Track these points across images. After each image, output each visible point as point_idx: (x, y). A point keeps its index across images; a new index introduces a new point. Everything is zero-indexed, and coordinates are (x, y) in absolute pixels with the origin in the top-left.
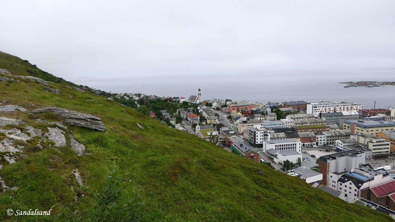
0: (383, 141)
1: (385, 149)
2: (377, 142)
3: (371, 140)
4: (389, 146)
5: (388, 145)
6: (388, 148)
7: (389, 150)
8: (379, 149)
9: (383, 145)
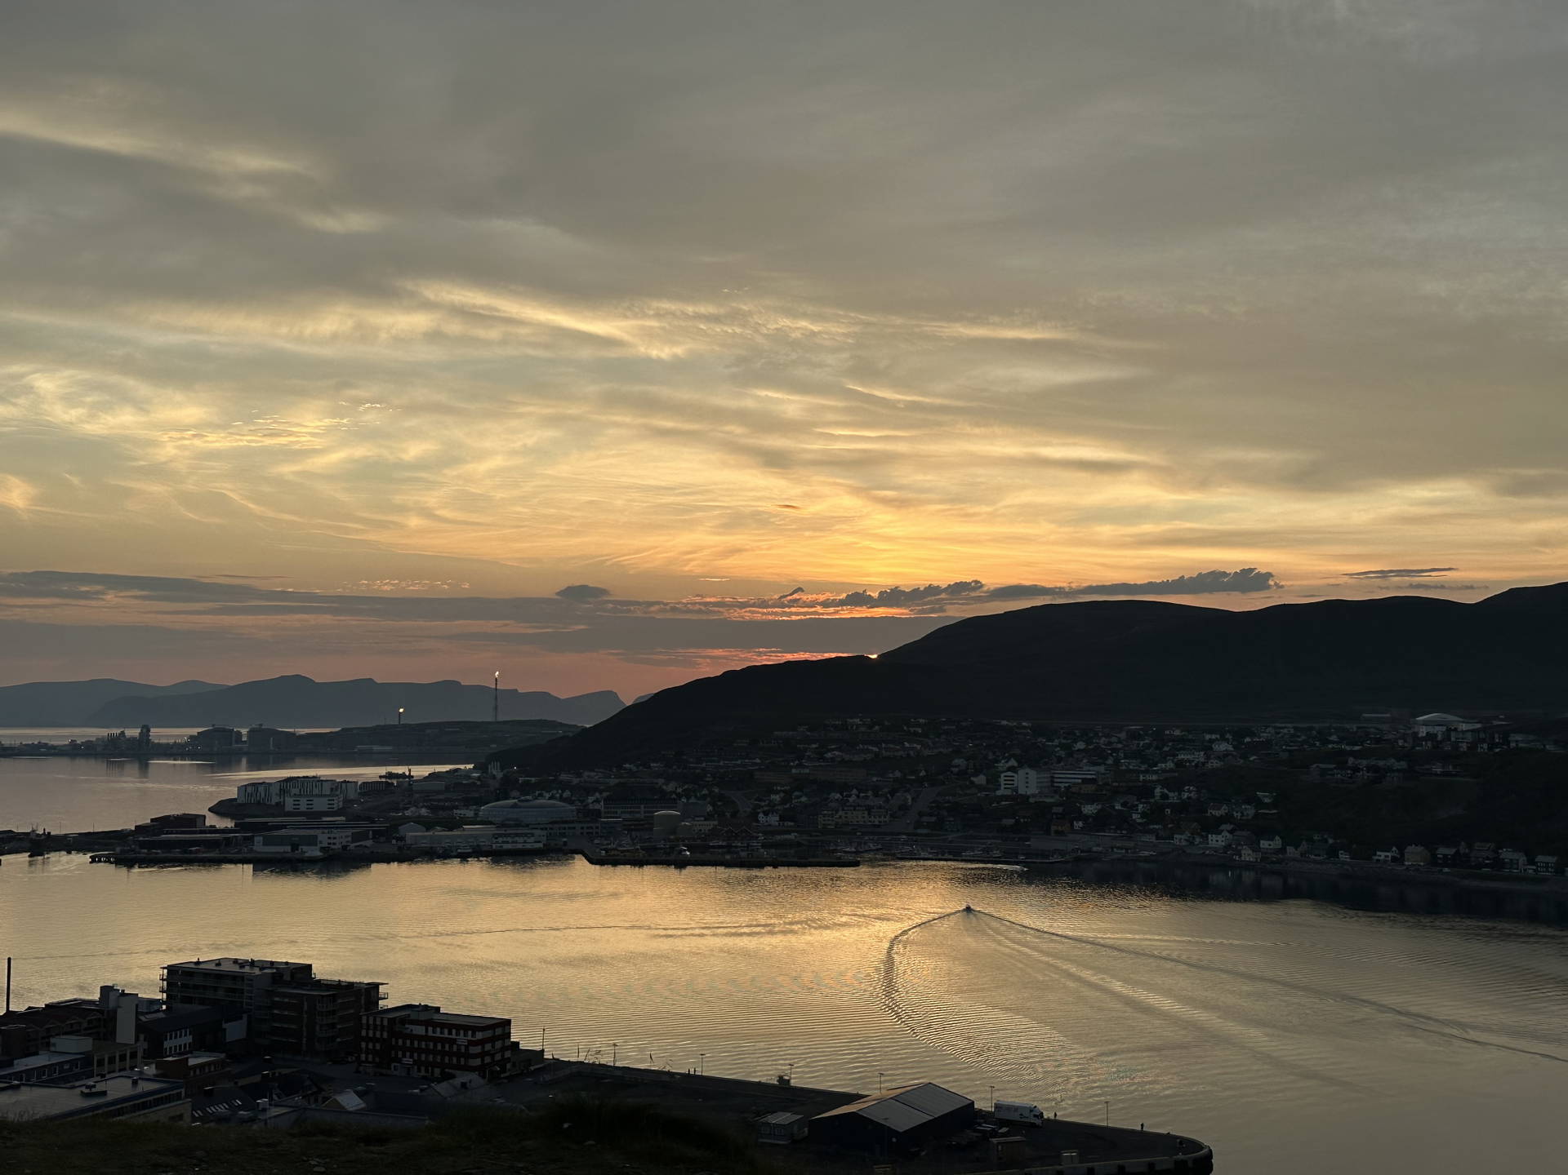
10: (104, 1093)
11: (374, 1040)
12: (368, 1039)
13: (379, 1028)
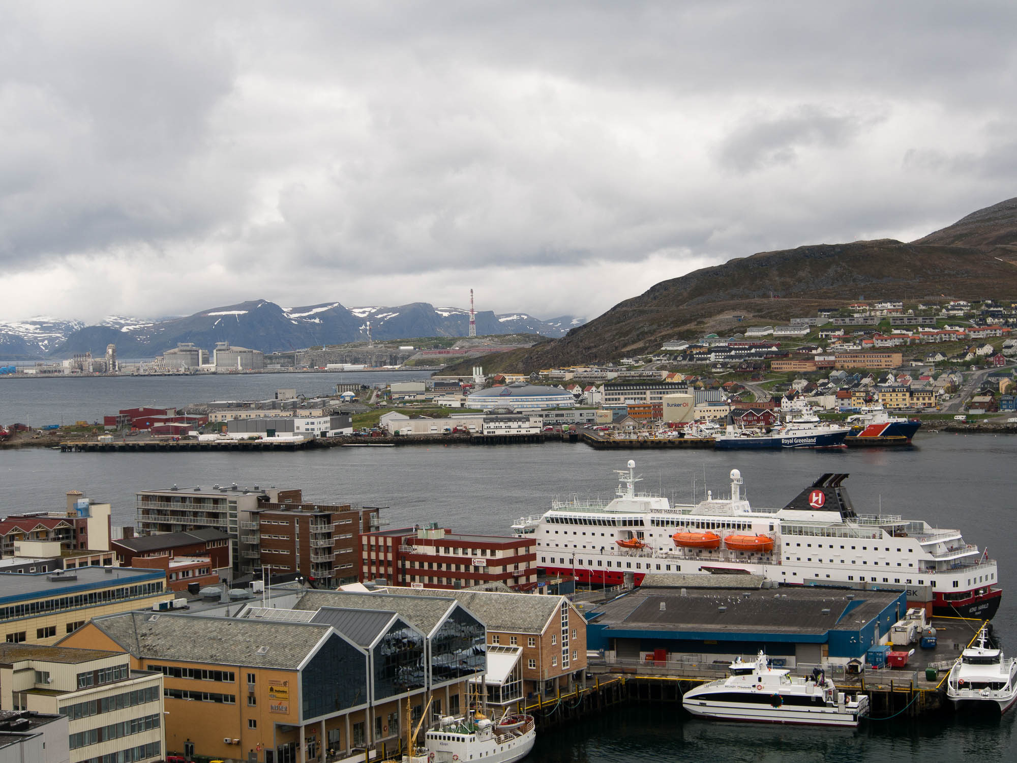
0: (119, 673)
1: (135, 726)
2: (84, 681)
3: (42, 676)
4: (156, 707)
5: (150, 694)
6: (151, 722)
7: (156, 735)
8: (99, 735)
9: (119, 702)
10: (74, 579)
11: (379, 563)
12: (371, 563)
13: (382, 549)
